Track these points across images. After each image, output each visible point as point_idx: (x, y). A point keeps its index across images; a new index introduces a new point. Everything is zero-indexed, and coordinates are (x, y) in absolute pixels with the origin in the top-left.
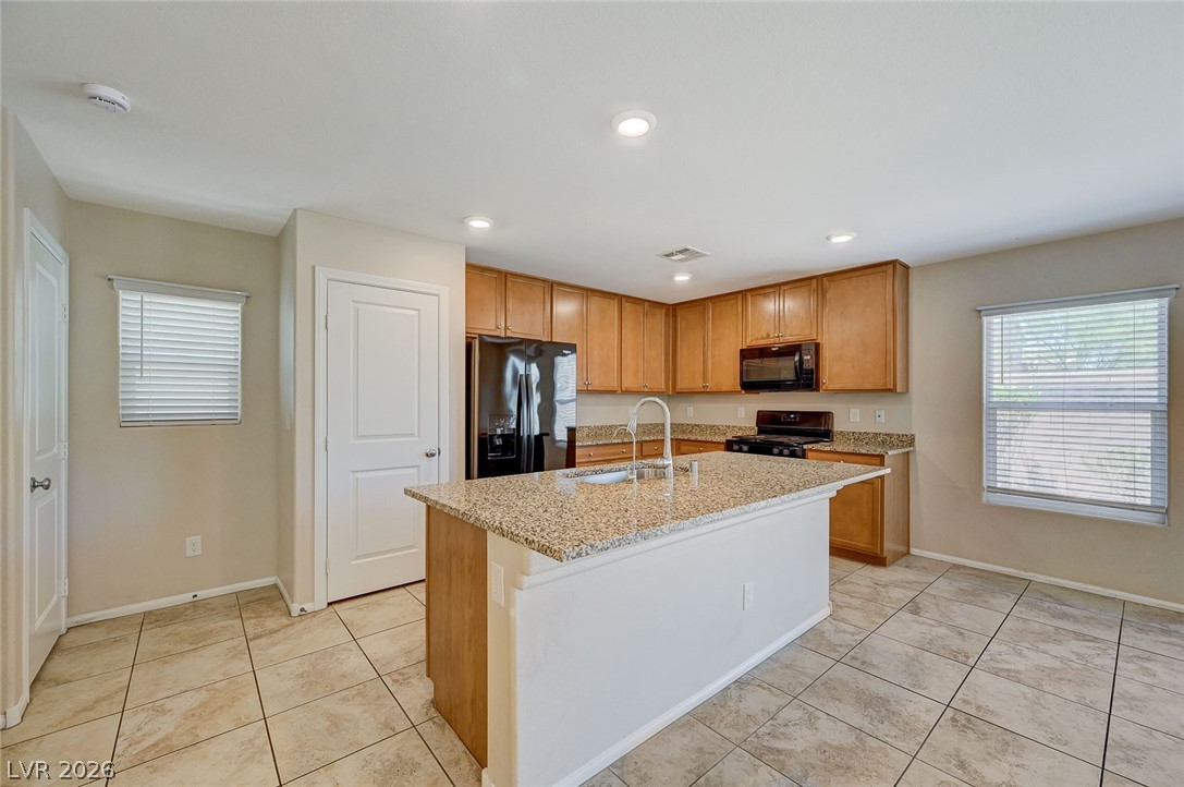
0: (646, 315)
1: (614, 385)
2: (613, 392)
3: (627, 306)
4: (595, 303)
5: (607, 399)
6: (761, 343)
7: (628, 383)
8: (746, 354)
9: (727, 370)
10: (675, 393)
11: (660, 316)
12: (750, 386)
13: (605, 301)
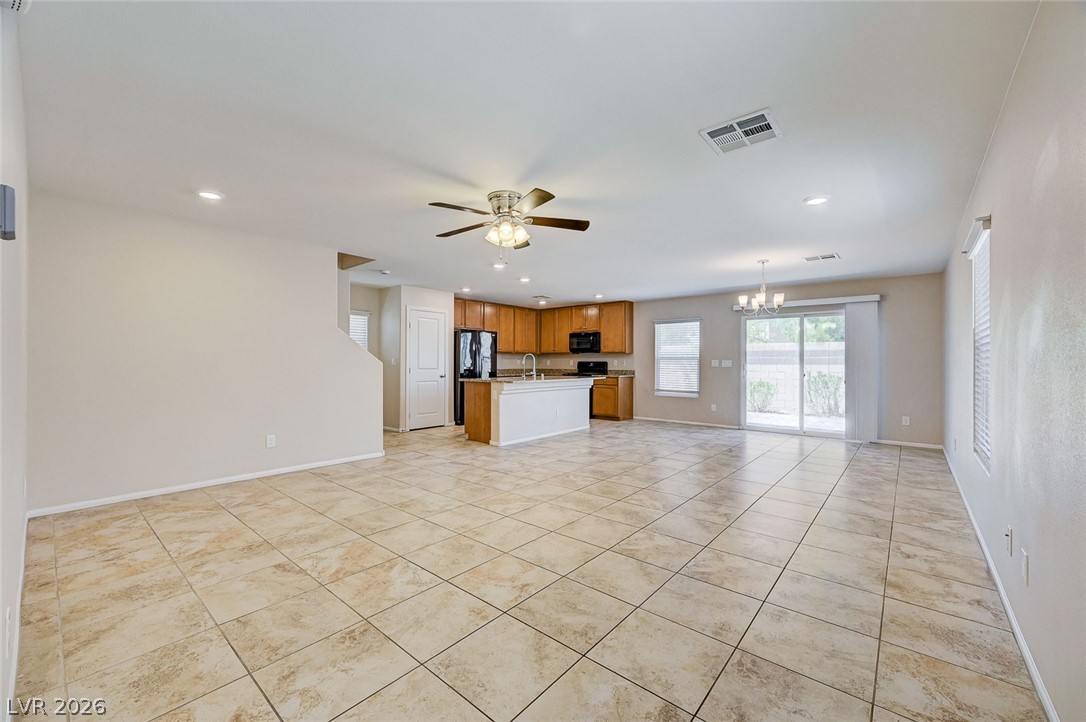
0: (527, 315)
1: (512, 349)
2: (510, 353)
3: (517, 311)
4: (503, 310)
5: (507, 356)
6: (578, 331)
7: (518, 349)
8: (572, 336)
9: (564, 344)
10: (541, 355)
11: (533, 315)
12: (574, 351)
13: (508, 309)
